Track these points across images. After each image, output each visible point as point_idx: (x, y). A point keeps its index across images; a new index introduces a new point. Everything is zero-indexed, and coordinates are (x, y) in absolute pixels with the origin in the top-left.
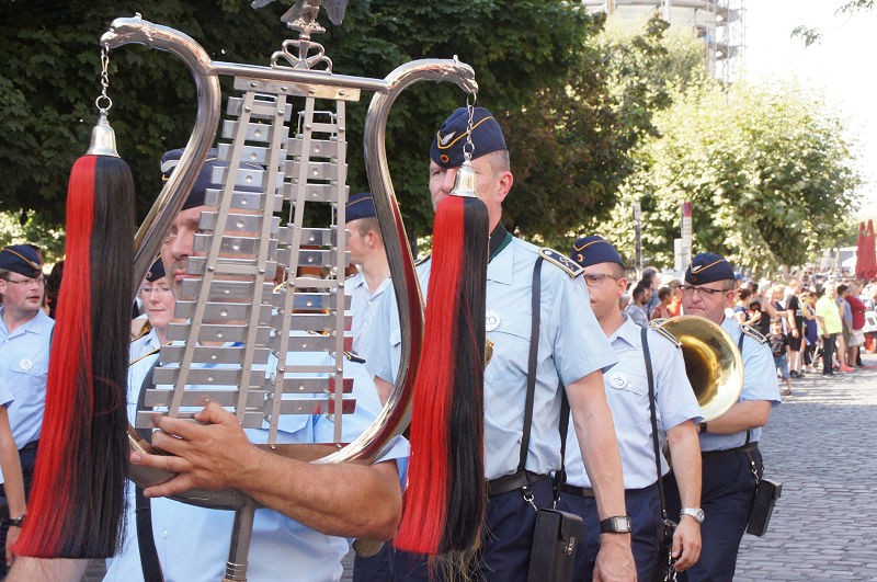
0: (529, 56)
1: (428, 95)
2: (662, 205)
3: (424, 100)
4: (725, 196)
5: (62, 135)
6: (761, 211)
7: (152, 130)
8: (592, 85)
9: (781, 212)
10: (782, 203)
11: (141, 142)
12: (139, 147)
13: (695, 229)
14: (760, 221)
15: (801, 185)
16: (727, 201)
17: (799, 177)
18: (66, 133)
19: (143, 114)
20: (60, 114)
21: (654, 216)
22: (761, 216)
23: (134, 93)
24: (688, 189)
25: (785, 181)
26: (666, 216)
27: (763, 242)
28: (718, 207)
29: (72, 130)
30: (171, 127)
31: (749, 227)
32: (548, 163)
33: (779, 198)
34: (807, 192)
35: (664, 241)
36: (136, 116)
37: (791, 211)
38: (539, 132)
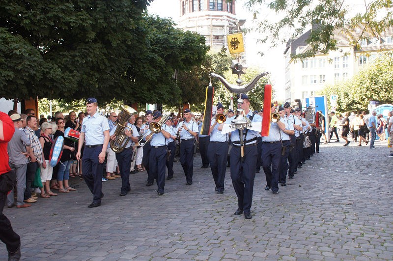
0: (192, 58)
1: (165, 67)
2: (225, 97)
3: (164, 69)
6: (250, 98)
7: (94, 77)
8: (208, 65)
9: (255, 99)
10: (256, 97)
11: (91, 80)
13: (234, 103)
15: (260, 92)
17: (260, 90)
18: (71, 78)
21: (224, 100)
23: (89, 68)
25: (256, 91)
26: (227, 100)
29: (73, 78)
30: (98, 76)
32: (197, 85)
34: (262, 94)
36: (89, 73)
37: (258, 98)
38: (195, 77)
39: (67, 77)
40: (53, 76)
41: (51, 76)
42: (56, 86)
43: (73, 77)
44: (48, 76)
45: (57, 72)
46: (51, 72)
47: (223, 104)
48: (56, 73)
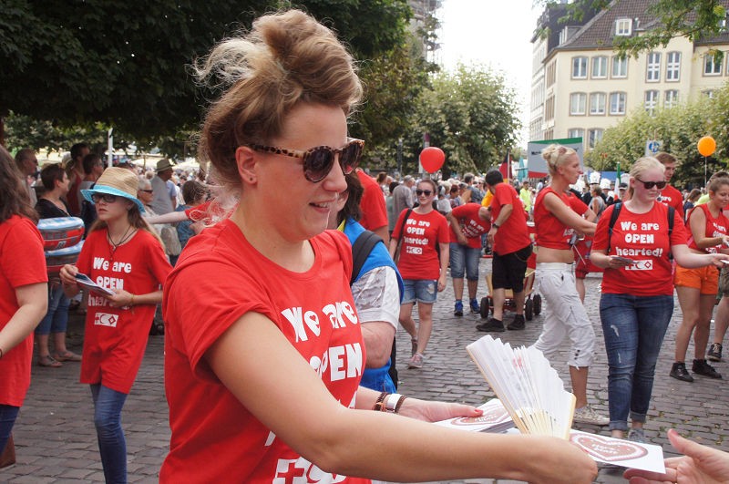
4: (450, 131)
5: (101, 69)
6: (469, 140)
7: (154, 69)
9: (481, 141)
10: (482, 136)
12: (145, 80)
14: (468, 146)
15: (493, 127)
16: (451, 133)
18: (104, 68)
19: (148, 58)
20: (100, 55)
22: (469, 144)
24: (429, 125)
25: (485, 123)
26: (414, 141)
27: (470, 159)
28: (446, 137)
30: (164, 66)
31: (463, 150)
33: (480, 133)
34: (495, 132)
35: (413, 155)
37: (486, 141)
39: (91, 64)
40: (60, 58)
41: (56, 59)
42: (65, 84)
43: (107, 63)
44: (47, 58)
45: (70, 49)
46: (56, 48)
47: (405, 150)
48: (69, 52)
